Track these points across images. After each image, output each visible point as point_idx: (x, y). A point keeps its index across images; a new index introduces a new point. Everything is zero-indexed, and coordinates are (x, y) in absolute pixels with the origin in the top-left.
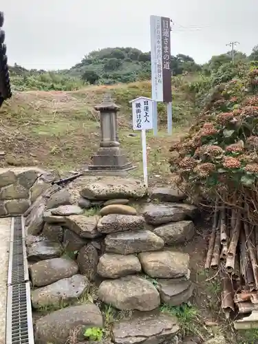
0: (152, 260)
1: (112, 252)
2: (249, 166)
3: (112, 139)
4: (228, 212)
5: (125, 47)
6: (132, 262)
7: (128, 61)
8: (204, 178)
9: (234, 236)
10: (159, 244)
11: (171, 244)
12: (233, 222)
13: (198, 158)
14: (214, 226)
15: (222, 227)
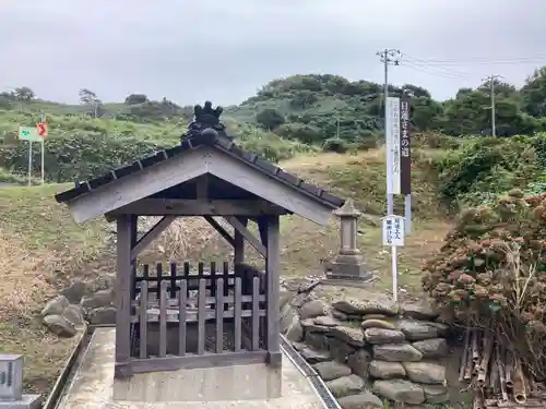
0: (415, 368)
1: (380, 359)
2: (496, 296)
3: (352, 247)
4: (481, 334)
5: (322, 74)
6: (397, 367)
7: (327, 94)
8: (457, 303)
9: (486, 356)
10: (419, 356)
11: (428, 357)
12: (485, 343)
13: (451, 283)
14: (466, 346)
15: (475, 347)
